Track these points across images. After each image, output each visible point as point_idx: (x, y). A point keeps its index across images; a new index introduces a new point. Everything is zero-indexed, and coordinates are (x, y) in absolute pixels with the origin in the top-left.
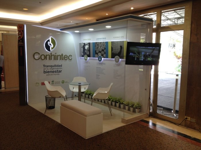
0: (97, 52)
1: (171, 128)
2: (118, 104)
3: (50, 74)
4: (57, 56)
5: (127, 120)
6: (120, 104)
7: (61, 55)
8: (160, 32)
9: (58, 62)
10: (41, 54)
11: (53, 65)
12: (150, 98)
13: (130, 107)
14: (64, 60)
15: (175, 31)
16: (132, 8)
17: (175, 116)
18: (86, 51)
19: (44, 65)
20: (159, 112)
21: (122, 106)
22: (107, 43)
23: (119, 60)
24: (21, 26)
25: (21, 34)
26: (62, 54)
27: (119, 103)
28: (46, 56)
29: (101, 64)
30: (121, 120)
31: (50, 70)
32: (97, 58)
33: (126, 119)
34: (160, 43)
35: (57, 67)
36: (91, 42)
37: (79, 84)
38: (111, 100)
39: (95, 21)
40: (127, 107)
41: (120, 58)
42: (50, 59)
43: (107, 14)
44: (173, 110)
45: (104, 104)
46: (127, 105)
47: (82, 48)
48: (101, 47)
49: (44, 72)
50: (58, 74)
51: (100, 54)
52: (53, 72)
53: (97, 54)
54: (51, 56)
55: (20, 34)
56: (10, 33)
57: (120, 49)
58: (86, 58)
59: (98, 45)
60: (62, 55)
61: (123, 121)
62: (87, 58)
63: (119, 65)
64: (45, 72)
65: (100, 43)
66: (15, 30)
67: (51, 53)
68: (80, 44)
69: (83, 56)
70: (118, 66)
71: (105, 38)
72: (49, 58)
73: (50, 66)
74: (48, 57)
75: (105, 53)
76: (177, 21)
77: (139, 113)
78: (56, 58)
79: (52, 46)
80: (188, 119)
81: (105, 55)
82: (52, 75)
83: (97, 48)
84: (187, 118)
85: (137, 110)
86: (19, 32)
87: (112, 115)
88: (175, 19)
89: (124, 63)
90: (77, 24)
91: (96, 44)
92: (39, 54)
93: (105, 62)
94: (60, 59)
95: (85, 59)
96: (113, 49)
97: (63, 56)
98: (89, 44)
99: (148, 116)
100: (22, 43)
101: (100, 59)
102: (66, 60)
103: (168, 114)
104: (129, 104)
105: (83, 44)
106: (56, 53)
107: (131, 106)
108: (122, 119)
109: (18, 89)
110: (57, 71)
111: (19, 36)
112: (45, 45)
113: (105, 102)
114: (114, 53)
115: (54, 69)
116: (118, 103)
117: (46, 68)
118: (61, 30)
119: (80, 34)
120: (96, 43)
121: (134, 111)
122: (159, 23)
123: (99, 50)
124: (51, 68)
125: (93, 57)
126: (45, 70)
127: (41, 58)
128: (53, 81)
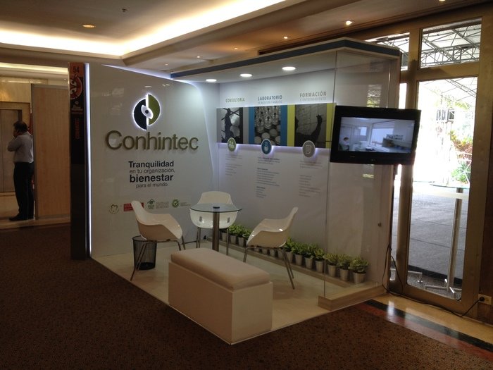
0: (260, 130)
1: (443, 323)
2: (309, 261)
3: (144, 183)
4: (162, 139)
5: (332, 301)
6: (315, 260)
7: (171, 137)
8: (418, 81)
9: (166, 155)
10: (124, 136)
11: (153, 161)
12: (389, 248)
13: (341, 267)
14: (179, 150)
15: (455, 80)
16: (348, 23)
17: (453, 292)
18: (232, 129)
19: (131, 162)
20: (412, 282)
21: (319, 265)
22: (284, 108)
23: (313, 151)
24: (78, 68)
25: (78, 87)
26: (175, 135)
27: (312, 257)
28: (135, 139)
29: (270, 159)
30: (316, 300)
31: (144, 175)
32: (261, 146)
33: (331, 299)
34: (419, 108)
35: (161, 168)
36: (246, 105)
37: (213, 210)
38: (293, 249)
39: (255, 55)
40: (332, 269)
41: (316, 147)
42: (144, 148)
43: (286, 38)
44: (448, 277)
45: (274, 259)
46: (332, 264)
47: (223, 122)
48: (268, 118)
49: (131, 178)
50: (165, 185)
51: (266, 137)
52: (152, 179)
53: (260, 135)
54: (149, 139)
55: (75, 87)
56: (51, 83)
57: (316, 125)
58: (232, 146)
59: (262, 113)
60: (175, 137)
61: (323, 302)
62: (235, 146)
63: (313, 163)
64: (132, 179)
65: (268, 109)
66: (63, 77)
67: (149, 133)
68: (219, 111)
69: (224, 141)
70: (312, 165)
71: (281, 97)
72: (144, 145)
73: (145, 165)
74: (140, 142)
75: (279, 134)
76: (459, 54)
77: (362, 284)
78: (159, 144)
79: (150, 115)
80: (485, 302)
81: (278, 139)
82: (149, 185)
83: (260, 121)
84: (482, 299)
85: (356, 276)
86: (73, 82)
87: (294, 288)
88: (454, 50)
89: (328, 158)
90: (211, 61)
91: (257, 112)
92: (120, 135)
93: (280, 156)
94: (170, 149)
95: (229, 148)
96: (299, 123)
97: (177, 140)
98: (241, 110)
99: (385, 291)
100: (79, 109)
101: (266, 149)
102: (183, 149)
103: (434, 288)
104: (337, 261)
105: (226, 112)
106: (160, 133)
107: (341, 265)
108: (319, 297)
109: (68, 219)
110: (161, 178)
111: (73, 91)
112: (133, 114)
113: (276, 255)
114: (302, 133)
115: (154, 171)
116: (309, 257)
117: (136, 168)
118: (174, 76)
119: (217, 87)
120: (258, 108)
121: (350, 279)
122: (417, 60)
123: (264, 126)
124: (147, 168)
125: (250, 143)
126: (133, 175)
127: (124, 145)
128: (151, 202)
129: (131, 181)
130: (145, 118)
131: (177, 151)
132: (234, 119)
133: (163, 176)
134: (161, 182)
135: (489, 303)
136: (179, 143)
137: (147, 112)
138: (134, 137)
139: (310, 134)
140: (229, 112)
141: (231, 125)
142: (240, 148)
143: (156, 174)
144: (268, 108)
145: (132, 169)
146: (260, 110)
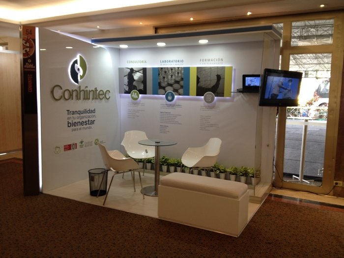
0: (163, 85)
3: (77, 127)
4: (88, 91)
5: (261, 197)
8: (290, 55)
9: (91, 104)
10: (64, 89)
11: (82, 109)
14: (99, 100)
16: (249, 13)
17: (308, 182)
18: (134, 83)
19: (68, 111)
21: (222, 176)
22: (187, 70)
23: (213, 99)
25: (31, 47)
26: (96, 88)
27: (218, 171)
28: (71, 92)
29: (173, 106)
31: (77, 121)
32: (164, 96)
35: (88, 114)
36: (149, 66)
41: (216, 96)
42: (77, 99)
43: (192, 19)
48: (172, 76)
49: (68, 123)
50: (90, 128)
51: (169, 90)
52: (82, 123)
53: (164, 88)
54: (80, 91)
59: (166, 72)
60: (96, 90)
61: (254, 199)
62: (138, 96)
63: (212, 107)
64: (70, 125)
67: (80, 87)
69: (126, 92)
70: (211, 109)
71: (182, 61)
72: (77, 96)
73: (77, 112)
74: (74, 94)
75: (182, 87)
78: (87, 95)
80: (338, 185)
81: (181, 91)
82: (80, 129)
83: (164, 78)
85: (253, 180)
86: (26, 43)
91: (159, 71)
92: (61, 89)
93: (181, 102)
94: (93, 99)
95: (132, 98)
96: (200, 80)
97: (98, 92)
98: (144, 70)
101: (170, 98)
102: (101, 99)
104: (237, 172)
105: (129, 70)
106: (87, 87)
110: (87, 122)
111: (26, 51)
112: (70, 71)
114: (204, 86)
115: (83, 117)
117: (71, 116)
120: (162, 68)
123: (167, 81)
124: (78, 115)
125: (153, 94)
126: (70, 121)
127: (64, 97)
128: (82, 142)
129: (68, 126)
130: (77, 74)
131: (97, 101)
132: (137, 76)
133: (89, 121)
134: (88, 126)
135: (341, 185)
136: (99, 94)
137: (79, 69)
138: (70, 90)
139: (210, 87)
140: (132, 70)
141: (135, 80)
142: (143, 98)
143: (84, 120)
144: (172, 69)
145: (69, 116)
146: (163, 70)
